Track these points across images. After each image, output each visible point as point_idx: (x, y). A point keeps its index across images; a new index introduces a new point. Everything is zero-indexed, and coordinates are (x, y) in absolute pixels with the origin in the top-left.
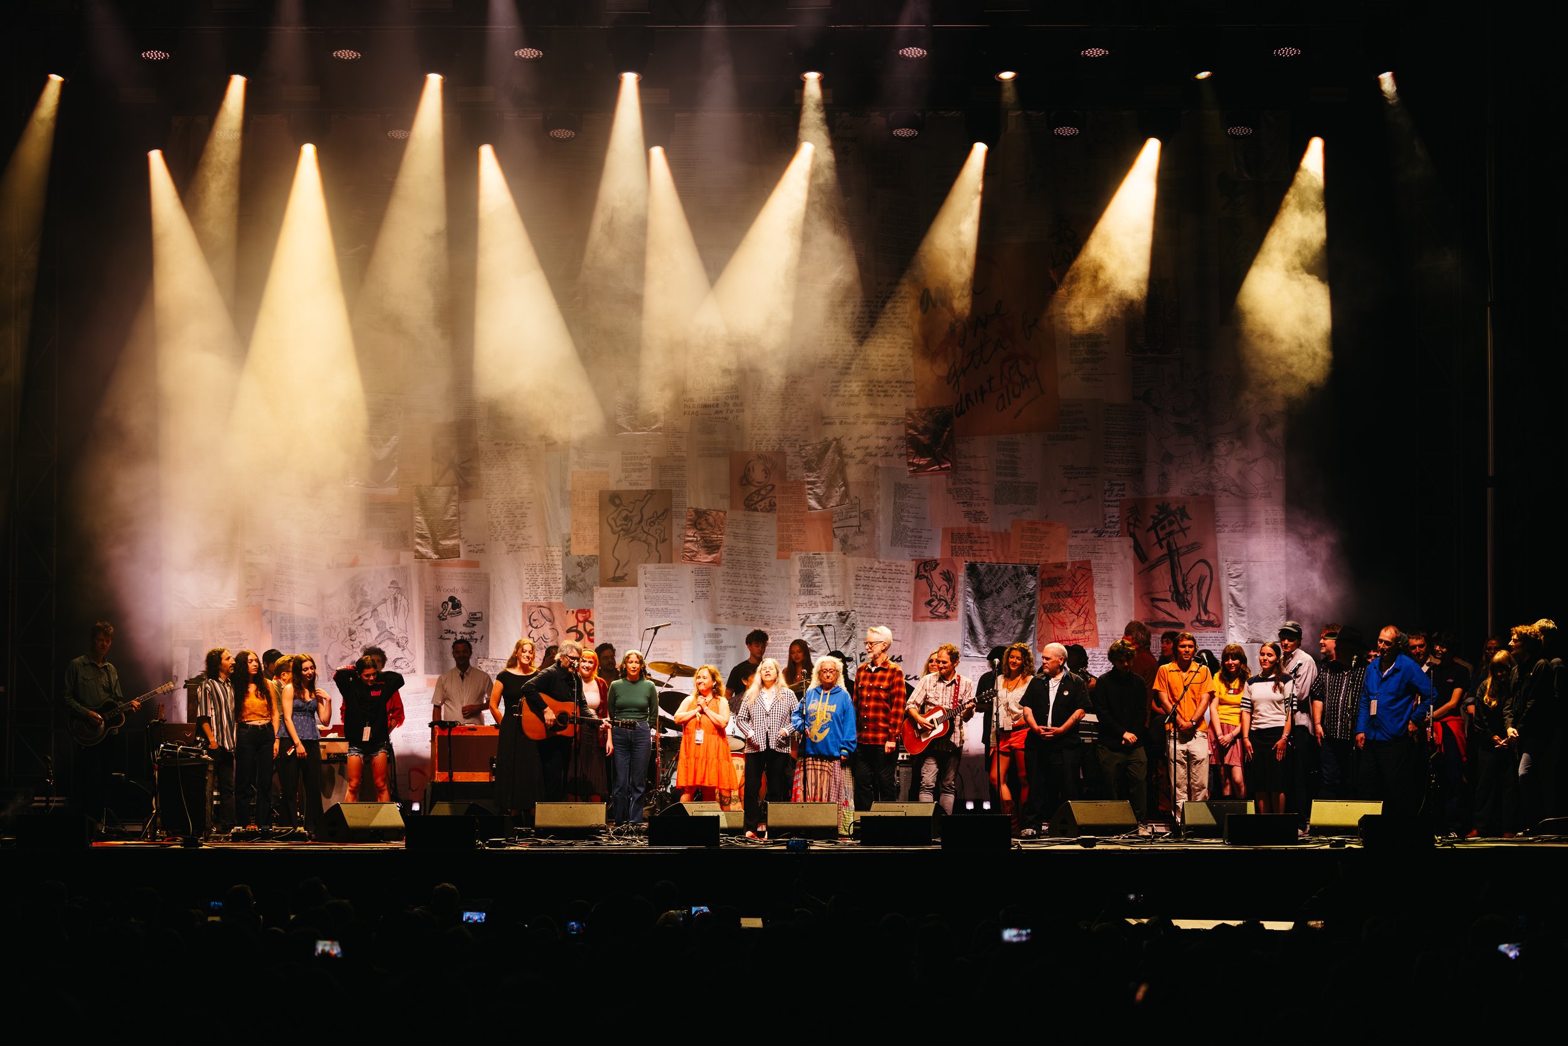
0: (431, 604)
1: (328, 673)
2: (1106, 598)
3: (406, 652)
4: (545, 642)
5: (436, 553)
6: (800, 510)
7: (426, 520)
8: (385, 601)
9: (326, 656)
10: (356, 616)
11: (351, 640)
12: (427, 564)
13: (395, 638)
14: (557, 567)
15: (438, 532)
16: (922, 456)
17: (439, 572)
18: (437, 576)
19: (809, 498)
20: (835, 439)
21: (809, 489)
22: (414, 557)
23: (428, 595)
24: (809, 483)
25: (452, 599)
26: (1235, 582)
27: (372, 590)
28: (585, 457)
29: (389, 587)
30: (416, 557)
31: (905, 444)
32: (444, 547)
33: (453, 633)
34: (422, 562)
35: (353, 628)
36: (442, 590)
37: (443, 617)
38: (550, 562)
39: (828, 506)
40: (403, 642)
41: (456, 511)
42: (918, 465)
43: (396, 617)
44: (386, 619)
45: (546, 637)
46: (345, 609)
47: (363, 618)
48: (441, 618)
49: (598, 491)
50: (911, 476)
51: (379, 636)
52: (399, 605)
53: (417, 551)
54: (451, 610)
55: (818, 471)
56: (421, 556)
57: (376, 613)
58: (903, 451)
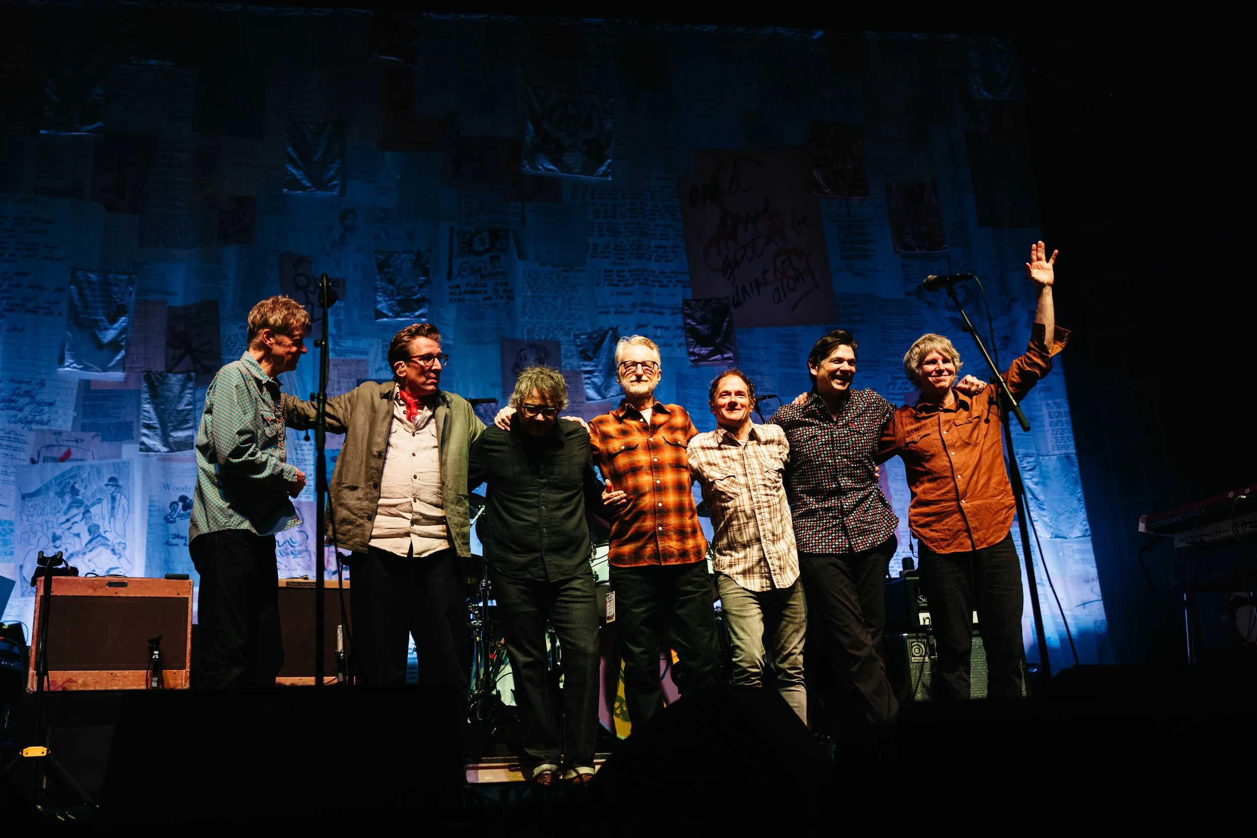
0: (157, 504)
1: (22, 587)
2: (902, 493)
3: (123, 560)
4: (292, 546)
5: (165, 446)
6: (577, 401)
7: (156, 409)
8: (100, 501)
9: (21, 567)
10: (63, 519)
11: (55, 547)
12: (155, 458)
13: (110, 543)
14: (308, 462)
15: (170, 423)
16: (703, 345)
17: (169, 468)
18: (166, 472)
19: (588, 388)
20: (611, 328)
21: (586, 378)
22: (138, 450)
23: (153, 493)
24: (586, 372)
25: (183, 499)
26: (1030, 475)
27: (85, 488)
28: (342, 344)
29: (107, 485)
30: (141, 450)
31: (684, 333)
32: (176, 440)
33: (182, 538)
34: (148, 456)
35: (59, 532)
36: (171, 489)
37: (171, 519)
38: (300, 457)
39: (609, 396)
40: (119, 549)
41: (191, 400)
42: (699, 355)
43: (112, 520)
44: (100, 523)
45: (294, 541)
46: (49, 511)
47: (72, 521)
48: (168, 520)
49: (355, 380)
50: (692, 367)
51: (90, 541)
52: (117, 506)
53: (143, 443)
54: (182, 512)
55: (595, 360)
56: (146, 449)
57: (88, 515)
58: (683, 340)
